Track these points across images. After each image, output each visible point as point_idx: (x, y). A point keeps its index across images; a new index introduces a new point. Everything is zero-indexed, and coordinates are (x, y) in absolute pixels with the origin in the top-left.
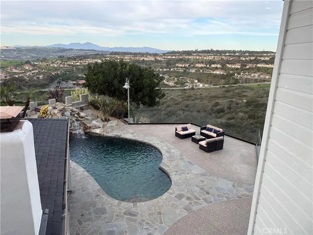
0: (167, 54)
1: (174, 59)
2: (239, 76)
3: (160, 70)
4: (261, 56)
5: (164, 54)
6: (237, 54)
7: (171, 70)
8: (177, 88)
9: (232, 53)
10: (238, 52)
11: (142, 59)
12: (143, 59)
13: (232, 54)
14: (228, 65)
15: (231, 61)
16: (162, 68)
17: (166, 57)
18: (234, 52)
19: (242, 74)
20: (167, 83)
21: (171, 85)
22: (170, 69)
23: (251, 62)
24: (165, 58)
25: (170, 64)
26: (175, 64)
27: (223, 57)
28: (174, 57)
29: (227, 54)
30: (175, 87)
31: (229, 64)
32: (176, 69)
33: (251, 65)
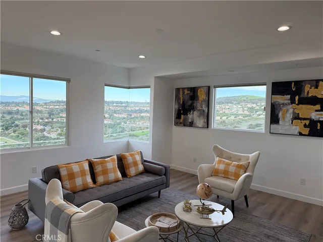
0: (49, 103)
1: (57, 109)
2: (125, 125)
3: (40, 121)
4: (144, 107)
5: (46, 104)
6: (124, 105)
7: (54, 120)
8: (60, 140)
9: (119, 103)
10: (124, 103)
11: (16, 109)
12: (18, 109)
13: (120, 105)
14: (115, 115)
15: (118, 111)
16: (42, 119)
17: (48, 107)
18: (121, 103)
19: (128, 122)
20: (48, 135)
21: (53, 137)
22: (52, 119)
23: (136, 111)
24: (46, 108)
25: (53, 114)
26: (59, 113)
27: (110, 107)
28: (57, 107)
29: (115, 105)
30: (58, 139)
31: (116, 113)
32: (59, 119)
33: (135, 115)
